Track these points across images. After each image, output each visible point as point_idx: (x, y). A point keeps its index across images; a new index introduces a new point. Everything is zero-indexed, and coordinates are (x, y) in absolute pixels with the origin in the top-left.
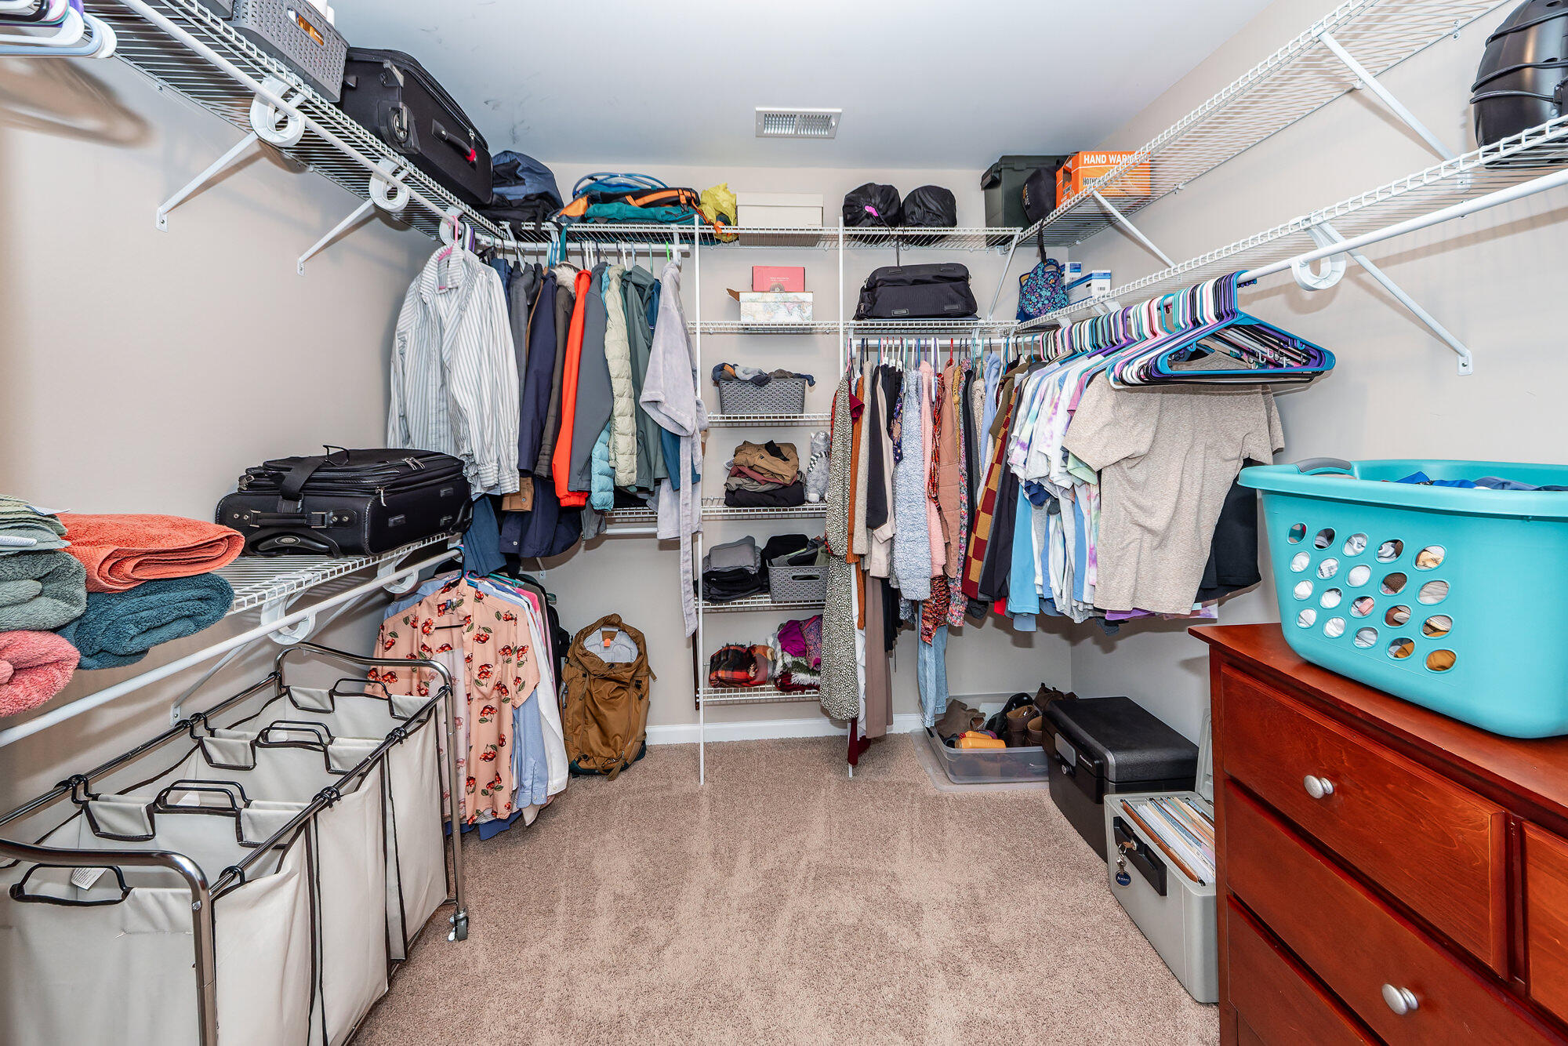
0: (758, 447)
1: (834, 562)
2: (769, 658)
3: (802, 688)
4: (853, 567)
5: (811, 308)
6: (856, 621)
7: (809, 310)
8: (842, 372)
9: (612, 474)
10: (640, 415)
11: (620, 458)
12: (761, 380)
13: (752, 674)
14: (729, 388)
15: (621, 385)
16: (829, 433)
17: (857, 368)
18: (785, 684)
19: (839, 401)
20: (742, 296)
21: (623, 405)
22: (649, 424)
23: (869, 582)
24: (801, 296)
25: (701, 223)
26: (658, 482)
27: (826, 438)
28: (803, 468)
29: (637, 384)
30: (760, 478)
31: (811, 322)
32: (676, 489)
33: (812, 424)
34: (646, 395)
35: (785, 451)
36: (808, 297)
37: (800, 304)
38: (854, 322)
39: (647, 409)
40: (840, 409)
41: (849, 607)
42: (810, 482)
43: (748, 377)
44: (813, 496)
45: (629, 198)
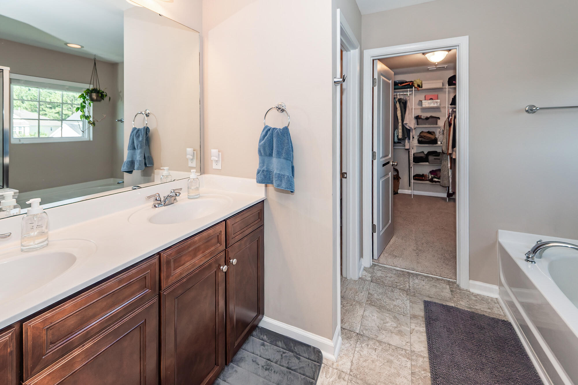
0: (426, 132)
1: (444, 155)
2: (427, 177)
3: (436, 182)
4: (449, 157)
5: (439, 103)
6: (449, 168)
7: (439, 104)
8: (447, 116)
9: (398, 136)
10: (403, 126)
11: (399, 134)
12: (427, 118)
13: (424, 178)
14: (419, 120)
15: (400, 121)
16: (443, 129)
17: (451, 115)
18: (431, 180)
19: (446, 123)
20: (423, 101)
21: (400, 124)
22: (405, 128)
23: (452, 160)
24: (437, 101)
25: (415, 88)
26: (406, 138)
27: (443, 130)
28: (437, 137)
29: (403, 121)
30: (427, 138)
31: (439, 106)
32: (409, 139)
33: (439, 127)
34: (405, 122)
35: (432, 133)
36: (439, 101)
37: (437, 102)
38: (450, 106)
39: (405, 125)
40: (446, 124)
41: (448, 164)
42: (438, 139)
43: (425, 118)
44: (439, 143)
45: (399, 85)
